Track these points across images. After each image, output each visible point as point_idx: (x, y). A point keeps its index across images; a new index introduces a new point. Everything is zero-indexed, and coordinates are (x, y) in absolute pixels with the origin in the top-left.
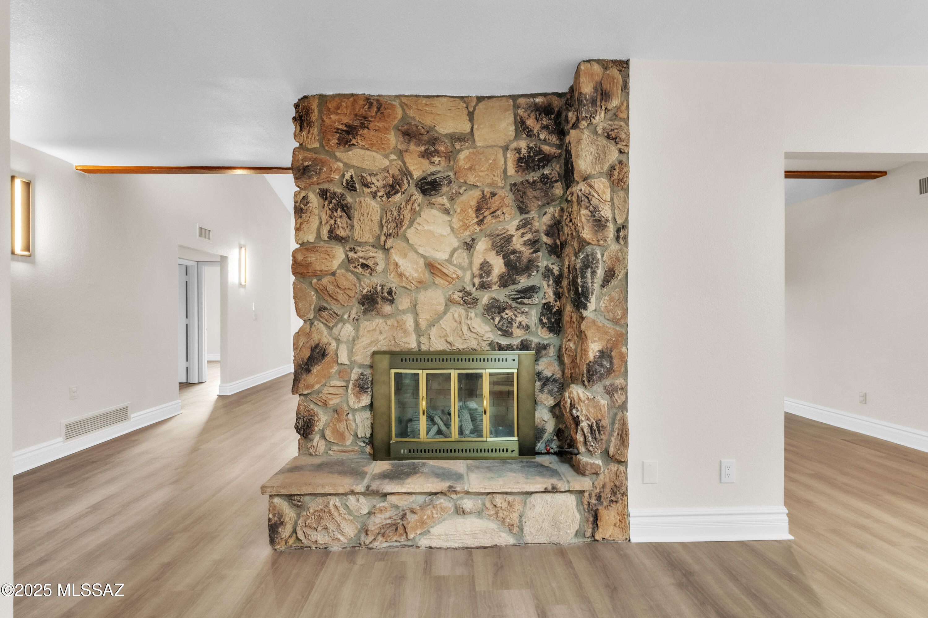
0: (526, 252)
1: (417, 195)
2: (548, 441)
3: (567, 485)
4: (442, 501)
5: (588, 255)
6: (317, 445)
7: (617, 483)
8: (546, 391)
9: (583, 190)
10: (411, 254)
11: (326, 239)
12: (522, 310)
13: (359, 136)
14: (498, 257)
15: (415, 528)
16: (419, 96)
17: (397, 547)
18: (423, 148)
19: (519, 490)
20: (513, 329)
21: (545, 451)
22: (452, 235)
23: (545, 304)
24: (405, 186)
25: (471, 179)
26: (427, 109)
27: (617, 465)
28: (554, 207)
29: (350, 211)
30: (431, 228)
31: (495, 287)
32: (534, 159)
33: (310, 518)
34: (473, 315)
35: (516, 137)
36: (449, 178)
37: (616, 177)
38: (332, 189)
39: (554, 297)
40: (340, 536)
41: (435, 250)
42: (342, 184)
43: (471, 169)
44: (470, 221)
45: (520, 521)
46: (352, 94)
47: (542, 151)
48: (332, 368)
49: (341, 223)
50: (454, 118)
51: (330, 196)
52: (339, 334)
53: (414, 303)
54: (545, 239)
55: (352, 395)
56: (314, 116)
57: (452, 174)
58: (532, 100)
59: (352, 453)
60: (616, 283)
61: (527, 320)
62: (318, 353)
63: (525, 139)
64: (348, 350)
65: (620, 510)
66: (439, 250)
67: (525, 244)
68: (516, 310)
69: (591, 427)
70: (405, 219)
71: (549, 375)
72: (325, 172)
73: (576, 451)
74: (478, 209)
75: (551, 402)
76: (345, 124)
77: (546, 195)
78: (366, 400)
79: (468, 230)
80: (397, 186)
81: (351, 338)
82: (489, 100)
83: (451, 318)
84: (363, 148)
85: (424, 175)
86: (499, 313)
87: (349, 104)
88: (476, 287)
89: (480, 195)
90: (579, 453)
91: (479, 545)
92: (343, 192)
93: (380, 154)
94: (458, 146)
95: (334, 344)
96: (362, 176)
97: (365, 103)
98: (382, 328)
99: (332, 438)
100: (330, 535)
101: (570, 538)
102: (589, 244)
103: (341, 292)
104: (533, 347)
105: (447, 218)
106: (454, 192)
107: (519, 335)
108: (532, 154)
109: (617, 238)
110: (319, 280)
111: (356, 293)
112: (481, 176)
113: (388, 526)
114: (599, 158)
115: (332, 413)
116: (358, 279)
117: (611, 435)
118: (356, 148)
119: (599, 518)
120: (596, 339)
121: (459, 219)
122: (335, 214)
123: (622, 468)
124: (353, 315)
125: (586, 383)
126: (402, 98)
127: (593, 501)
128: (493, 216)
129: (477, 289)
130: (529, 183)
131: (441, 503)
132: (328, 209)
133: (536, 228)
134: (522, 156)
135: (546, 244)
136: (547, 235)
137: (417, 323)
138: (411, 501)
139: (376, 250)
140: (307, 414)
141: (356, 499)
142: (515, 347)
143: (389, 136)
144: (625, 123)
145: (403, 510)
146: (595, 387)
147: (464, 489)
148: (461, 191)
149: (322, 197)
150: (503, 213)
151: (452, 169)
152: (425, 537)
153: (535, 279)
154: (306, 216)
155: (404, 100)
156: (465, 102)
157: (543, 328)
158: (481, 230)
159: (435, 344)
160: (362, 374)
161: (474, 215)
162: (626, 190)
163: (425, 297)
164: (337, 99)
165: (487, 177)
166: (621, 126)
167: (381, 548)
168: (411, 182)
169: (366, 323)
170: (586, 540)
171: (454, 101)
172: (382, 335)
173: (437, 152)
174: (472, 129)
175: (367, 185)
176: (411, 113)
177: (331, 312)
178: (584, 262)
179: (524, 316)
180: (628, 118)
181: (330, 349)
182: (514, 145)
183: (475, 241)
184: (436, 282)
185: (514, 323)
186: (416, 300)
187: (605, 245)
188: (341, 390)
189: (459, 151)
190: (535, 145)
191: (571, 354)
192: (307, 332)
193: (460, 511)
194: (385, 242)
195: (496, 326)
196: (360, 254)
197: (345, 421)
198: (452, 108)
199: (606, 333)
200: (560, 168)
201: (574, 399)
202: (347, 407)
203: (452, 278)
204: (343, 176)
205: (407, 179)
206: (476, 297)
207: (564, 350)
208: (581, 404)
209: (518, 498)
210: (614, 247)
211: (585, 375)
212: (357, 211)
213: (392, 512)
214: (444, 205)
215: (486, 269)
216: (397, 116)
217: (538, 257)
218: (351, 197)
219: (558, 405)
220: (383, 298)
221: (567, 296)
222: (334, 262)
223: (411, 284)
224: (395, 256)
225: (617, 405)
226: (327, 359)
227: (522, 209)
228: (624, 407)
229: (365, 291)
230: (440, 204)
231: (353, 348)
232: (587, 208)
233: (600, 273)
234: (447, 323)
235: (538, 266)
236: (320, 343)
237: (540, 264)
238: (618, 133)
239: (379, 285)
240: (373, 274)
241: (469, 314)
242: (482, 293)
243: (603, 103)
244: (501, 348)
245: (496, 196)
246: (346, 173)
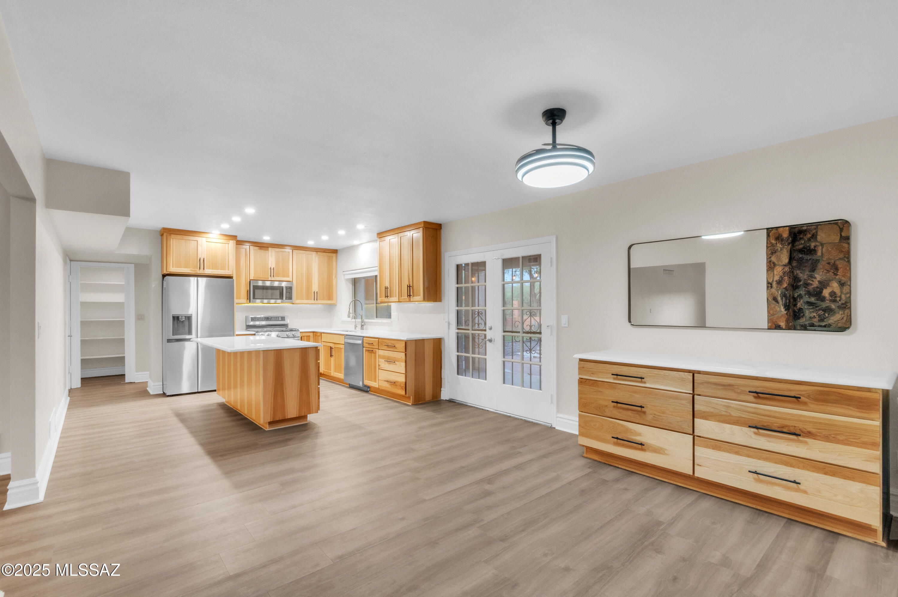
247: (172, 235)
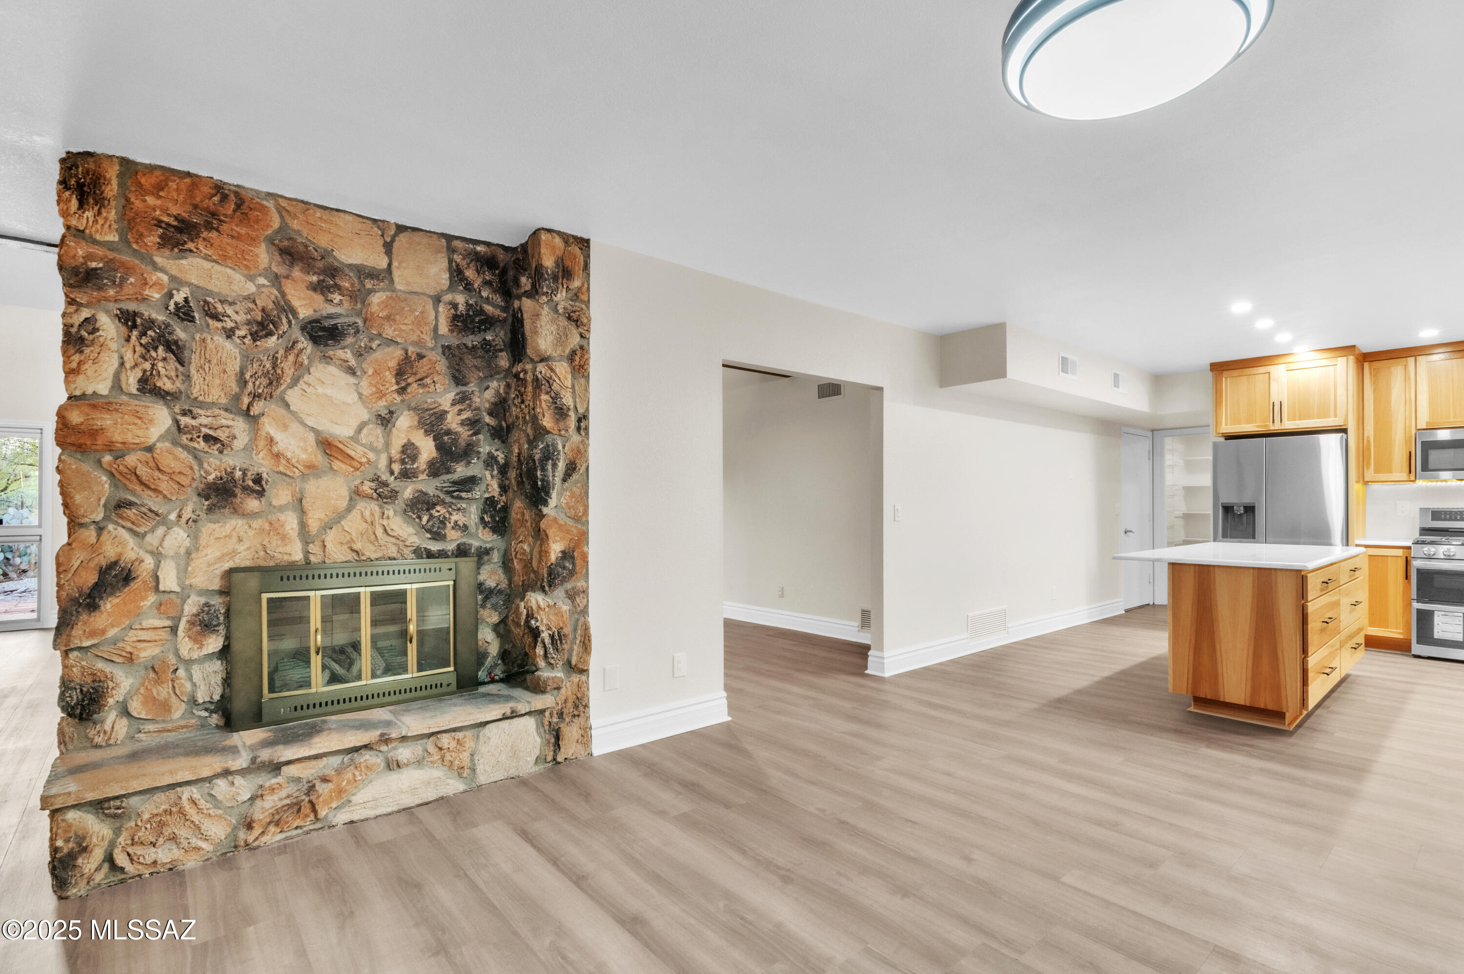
0: (465, 433)
1: (305, 342)
2: (491, 667)
3: (528, 706)
4: (367, 757)
5: (548, 446)
6: (113, 728)
7: (579, 695)
8: (489, 606)
9: (543, 372)
10: (295, 426)
11: (135, 391)
12: (459, 506)
13: (201, 239)
14: (428, 438)
15: (327, 802)
16: (310, 204)
17: (298, 835)
18: (315, 278)
19: (472, 722)
20: (446, 531)
21: (489, 679)
22: (360, 403)
23: (487, 499)
24: (285, 327)
25: (389, 332)
26: (323, 225)
27: (578, 676)
28: (499, 380)
29: (181, 352)
30: (329, 392)
31: (423, 477)
32: (474, 319)
33: (143, 829)
34: (391, 513)
35: (450, 287)
36: (357, 327)
37: (577, 363)
38: (146, 314)
39: (498, 490)
40: (201, 844)
41: (333, 422)
42: (167, 308)
43: (388, 318)
44: (387, 387)
45: (472, 760)
46: (189, 173)
47: (484, 311)
48: (145, 598)
49: (164, 370)
50: (364, 246)
51: (142, 324)
52: (161, 545)
53: (299, 496)
54: (487, 419)
55: (187, 639)
56: (111, 190)
57: (360, 322)
58: (471, 246)
59: (185, 730)
60: (577, 477)
61: (465, 519)
62: (116, 575)
63: (461, 292)
64: (178, 569)
65: (582, 723)
66: (339, 423)
67: (462, 424)
68: (450, 507)
69: (552, 637)
70: (285, 375)
71: (493, 585)
72: (131, 284)
73: (534, 668)
74: (400, 374)
75: (495, 618)
76: (175, 217)
77: (489, 365)
78: (214, 643)
79: (384, 400)
80: (271, 326)
81: (182, 551)
82: (413, 233)
83: (359, 516)
84: (207, 258)
85: (317, 316)
86: (428, 510)
87: (183, 187)
88: (396, 475)
89: (402, 355)
90: (537, 670)
91: (420, 802)
92: (168, 321)
93: (239, 273)
94: (369, 284)
95: (149, 562)
96: (205, 301)
97: (213, 192)
98: (242, 534)
99: (144, 713)
100: (182, 846)
101: (530, 767)
102: (548, 432)
103: (165, 478)
104: (473, 551)
105: (352, 380)
106: (362, 344)
107: (455, 538)
108: (471, 313)
109: (579, 429)
110: (116, 458)
111: (193, 479)
112: (402, 330)
113: (286, 808)
114: (561, 339)
115: (143, 673)
116: (196, 457)
117: (573, 642)
118: (194, 256)
119: (561, 738)
120: (558, 539)
121: (370, 383)
122: (154, 354)
123: (584, 678)
124: (187, 514)
125: (547, 588)
126: (280, 200)
127: (555, 720)
128: (420, 385)
129: (396, 478)
130: (467, 347)
131: (366, 760)
132: (138, 344)
133: (477, 404)
134: (458, 313)
135: (488, 425)
136: (490, 414)
137: (303, 526)
138: (321, 766)
139: (232, 416)
140: (89, 679)
141: (227, 782)
142: (450, 553)
143: (256, 250)
144: (586, 305)
145: (309, 782)
146: (556, 592)
147: (402, 734)
148: (374, 346)
149: (126, 324)
150: (434, 382)
151: (359, 314)
152: (343, 810)
153: (475, 468)
154: (92, 351)
155: (284, 204)
156: (379, 227)
157: (484, 528)
158: (403, 401)
159: (333, 554)
160: (207, 604)
161: (394, 381)
162: (587, 378)
163: (318, 488)
164: (158, 173)
165: (411, 333)
166: (582, 309)
167: (272, 843)
168: (293, 322)
169: (212, 526)
170: (547, 765)
171: (364, 223)
172: (242, 543)
173: (337, 287)
174: (390, 265)
175: (216, 317)
176: (295, 224)
177: (143, 509)
178: (544, 453)
179: (461, 513)
180: (589, 300)
181: (141, 570)
182: (448, 297)
183: (395, 415)
184: (335, 468)
185: (447, 523)
186: (302, 493)
187: (567, 435)
188: (162, 633)
189: (370, 292)
190: (476, 302)
191: (525, 558)
192: (91, 542)
193: (393, 765)
194: (250, 405)
195: (423, 527)
196: (203, 420)
197: (170, 682)
198: (361, 232)
199: (568, 532)
200: (505, 334)
201: (532, 608)
202: (174, 660)
203: (360, 463)
204: (171, 296)
205: (287, 317)
206: (396, 489)
207: (513, 554)
208: (541, 612)
209: (469, 733)
210: (575, 438)
211: (546, 580)
212: (198, 354)
213: (290, 789)
214: (347, 361)
215: (409, 452)
216: (271, 224)
217: (479, 441)
218: (184, 330)
219: (503, 621)
220: (245, 488)
221: (516, 489)
222: (152, 430)
223: (295, 469)
224: (268, 427)
225: (579, 609)
226: (134, 585)
227: (458, 379)
228: (585, 611)
229: (211, 478)
230: (341, 359)
231: (188, 564)
232: (547, 393)
233: (561, 465)
234: (353, 524)
235: (479, 453)
236: (120, 560)
237: (481, 450)
238: (579, 315)
239: (238, 468)
240: (225, 452)
241: (386, 512)
242: (403, 483)
243: (565, 281)
244: (430, 555)
245: (424, 359)
246: (175, 292)
247: (1224, 372)
